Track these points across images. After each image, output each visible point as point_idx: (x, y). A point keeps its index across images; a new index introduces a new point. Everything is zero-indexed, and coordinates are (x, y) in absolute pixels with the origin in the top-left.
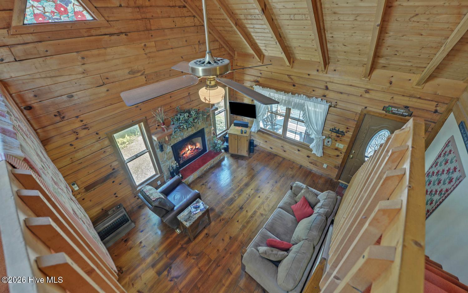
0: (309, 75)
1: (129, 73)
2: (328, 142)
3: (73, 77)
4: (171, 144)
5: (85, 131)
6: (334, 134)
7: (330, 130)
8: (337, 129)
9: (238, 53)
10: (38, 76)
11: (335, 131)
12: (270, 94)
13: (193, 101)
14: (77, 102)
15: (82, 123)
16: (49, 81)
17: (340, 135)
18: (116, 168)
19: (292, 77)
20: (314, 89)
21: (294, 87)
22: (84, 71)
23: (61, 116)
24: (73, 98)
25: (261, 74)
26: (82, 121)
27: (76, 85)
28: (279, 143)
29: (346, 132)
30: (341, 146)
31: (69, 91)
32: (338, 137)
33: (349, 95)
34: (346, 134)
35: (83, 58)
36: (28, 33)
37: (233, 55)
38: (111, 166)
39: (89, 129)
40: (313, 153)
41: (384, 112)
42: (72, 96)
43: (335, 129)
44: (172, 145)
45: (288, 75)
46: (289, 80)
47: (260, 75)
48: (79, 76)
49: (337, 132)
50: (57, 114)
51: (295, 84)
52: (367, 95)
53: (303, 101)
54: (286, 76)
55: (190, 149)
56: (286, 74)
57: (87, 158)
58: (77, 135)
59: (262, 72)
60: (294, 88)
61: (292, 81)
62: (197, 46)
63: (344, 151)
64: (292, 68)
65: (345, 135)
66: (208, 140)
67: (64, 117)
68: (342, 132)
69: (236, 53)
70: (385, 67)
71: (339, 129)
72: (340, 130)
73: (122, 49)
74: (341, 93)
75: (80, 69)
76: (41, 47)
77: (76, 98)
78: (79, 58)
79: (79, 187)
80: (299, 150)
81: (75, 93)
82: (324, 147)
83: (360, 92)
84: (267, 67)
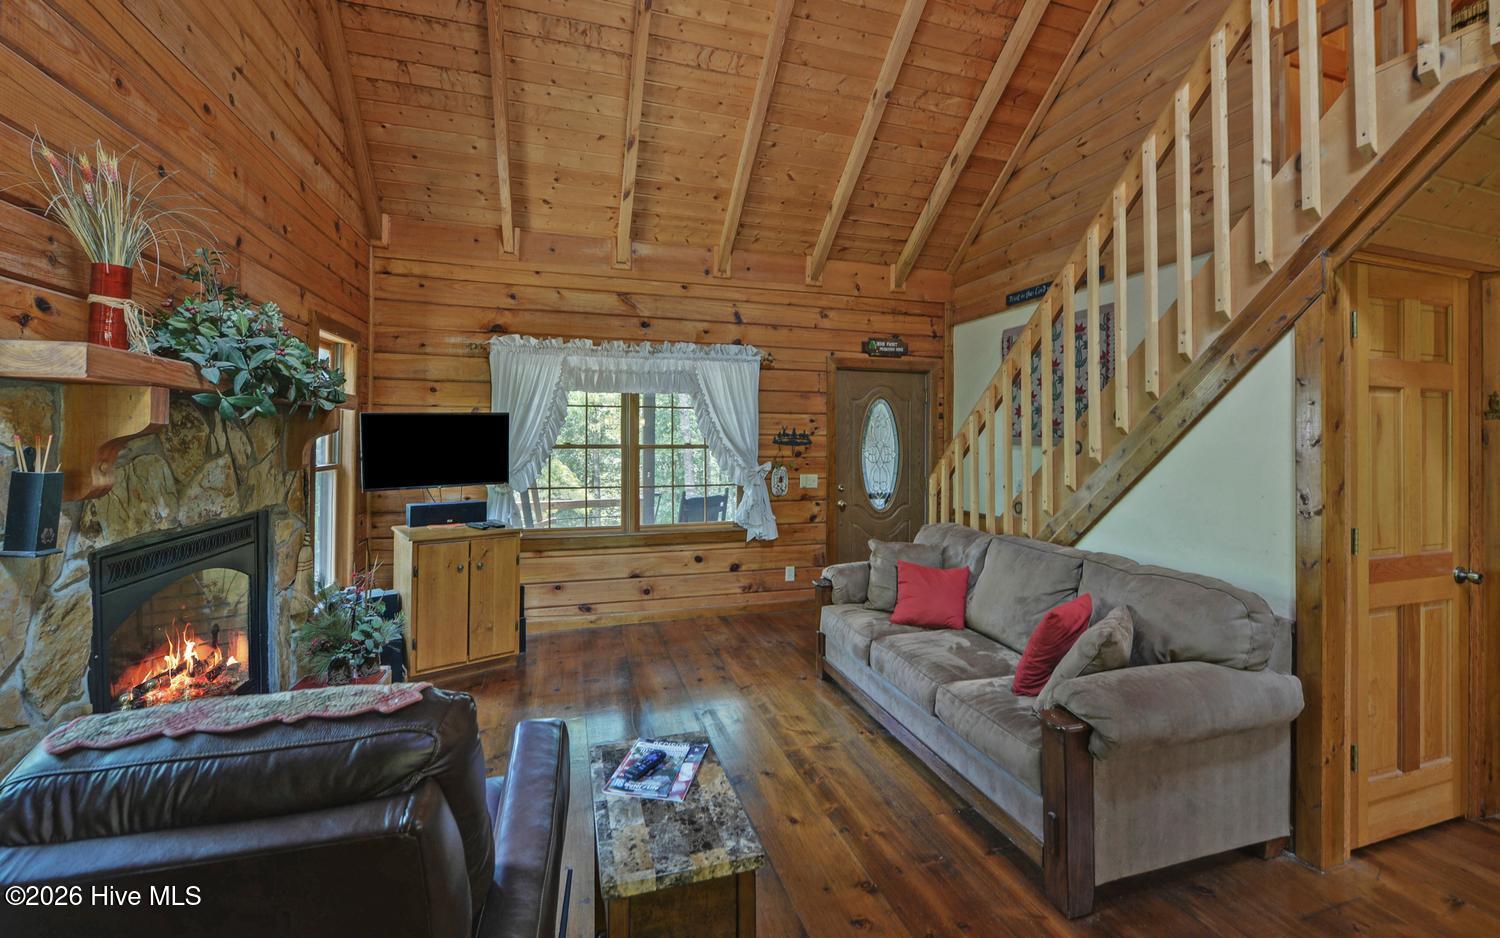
0: (682, 286)
2: (781, 480)
6: (787, 451)
7: (775, 442)
8: (791, 432)
9: (392, 223)
11: (785, 440)
17: (801, 448)
19: (632, 298)
20: (707, 327)
21: (647, 330)
25: (513, 297)
28: (620, 562)
29: (813, 434)
30: (810, 481)
32: (798, 454)
33: (791, 328)
34: (811, 438)
40: (749, 539)
41: (866, 356)
43: (785, 435)
45: (619, 294)
46: (627, 310)
47: (510, 303)
49: (793, 440)
51: (647, 320)
52: (826, 323)
53: (688, 364)
54: (616, 297)
55: (191, 665)
56: (612, 292)
59: (514, 290)
60: (647, 334)
61: (637, 312)
63: (822, 493)
64: (631, 269)
65: (810, 442)
68: (803, 436)
69: (386, 218)
71: (794, 430)
72: (798, 432)
74: (775, 327)
80: (698, 559)
82: (776, 502)
83: (812, 317)
84: (537, 273)
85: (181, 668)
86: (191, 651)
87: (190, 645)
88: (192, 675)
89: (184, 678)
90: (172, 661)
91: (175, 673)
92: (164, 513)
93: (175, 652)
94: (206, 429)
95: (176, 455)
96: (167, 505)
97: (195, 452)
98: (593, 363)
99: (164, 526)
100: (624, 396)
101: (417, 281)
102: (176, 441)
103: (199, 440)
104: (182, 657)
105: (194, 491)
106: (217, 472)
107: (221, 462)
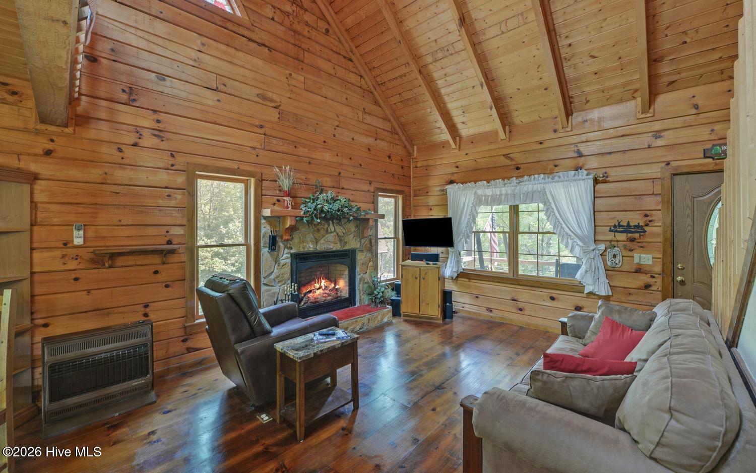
0: (541, 143)
1: (258, 95)
2: (615, 256)
3: (179, 58)
4: (291, 248)
5: (155, 141)
6: (622, 237)
7: (611, 231)
8: (625, 224)
9: (418, 148)
11: (620, 229)
12: (476, 192)
13: (343, 188)
14: (166, 90)
15: (158, 125)
16: (143, 45)
17: (637, 235)
18: (175, 241)
19: (512, 156)
20: (557, 163)
21: (518, 171)
22: (197, 59)
23: (132, 98)
24: (163, 83)
25: (457, 167)
26: (158, 121)
27: (177, 68)
28: (505, 291)
29: (647, 225)
30: (646, 259)
31: (163, 71)
32: (632, 240)
33: (624, 152)
34: (646, 228)
35: (203, 45)
37: (411, 151)
38: (167, 232)
39: (163, 141)
40: (586, 291)
41: (710, 160)
42: (164, 80)
43: (620, 226)
44: (293, 251)
45: (504, 155)
46: (509, 162)
47: (456, 170)
48: (187, 61)
49: (627, 229)
50: (127, 90)
51: (519, 166)
52: (660, 142)
53: (539, 186)
54: (502, 157)
55: (324, 287)
56: (500, 155)
57: (134, 190)
58: (140, 138)
59: (458, 164)
60: (519, 173)
61: (514, 163)
63: (658, 269)
64: (509, 141)
65: (645, 231)
66: (360, 280)
67: (134, 100)
68: (638, 226)
69: (415, 147)
71: (628, 222)
72: (632, 224)
74: (609, 154)
75: (192, 55)
77: (168, 85)
78: (199, 42)
79: (84, 241)
80: (552, 299)
81: (170, 79)
82: (610, 271)
83: (647, 140)
84: (466, 154)
85: (320, 288)
86: (323, 283)
88: (324, 290)
89: (321, 291)
90: (317, 286)
91: (318, 289)
92: (311, 246)
93: (318, 283)
94: (327, 226)
95: (315, 232)
96: (312, 244)
97: (322, 232)
98: (489, 192)
99: (311, 249)
100: (510, 207)
101: (425, 168)
102: (315, 229)
103: (324, 228)
104: (320, 285)
105: (322, 241)
106: (331, 237)
107: (332, 234)
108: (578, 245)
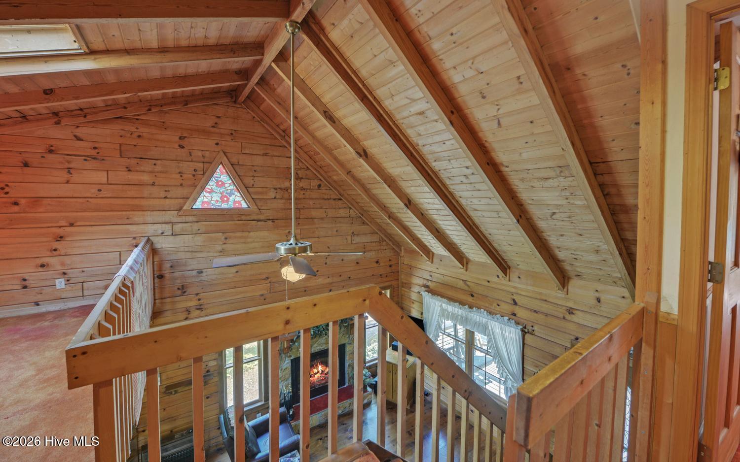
0: (489, 282)
3: (211, 254)
4: (291, 356)
5: (198, 312)
9: (405, 249)
10: (182, 249)
12: (441, 305)
14: (203, 279)
15: (200, 302)
16: (189, 255)
18: (211, 370)
19: (468, 283)
20: (499, 303)
21: (473, 298)
22: (222, 250)
23: (184, 291)
24: (202, 274)
25: (431, 276)
26: (199, 300)
27: (210, 262)
31: (201, 267)
33: (546, 315)
35: (226, 238)
36: (191, 215)
37: (399, 251)
38: (207, 366)
39: (202, 311)
42: (202, 272)
44: (292, 358)
45: (463, 280)
46: (466, 288)
47: (429, 278)
48: (215, 254)
50: (180, 287)
51: (473, 294)
52: (572, 318)
53: (484, 320)
54: (462, 281)
55: (321, 372)
56: (460, 279)
58: (189, 314)
59: (432, 274)
60: (473, 300)
61: (470, 290)
62: (349, 238)
64: (466, 271)
67: (185, 292)
69: (402, 248)
70: (579, 275)
73: (264, 234)
74: (536, 312)
75: (219, 248)
76: (196, 226)
77: (204, 274)
78: (223, 238)
81: (205, 270)
83: (562, 311)
84: (437, 268)
85: (318, 372)
86: (320, 368)
87: (320, 366)
88: (321, 374)
89: (318, 375)
90: (315, 371)
91: (316, 374)
93: (316, 369)
98: (450, 309)
101: (410, 267)
106: (323, 340)
108: (510, 378)
